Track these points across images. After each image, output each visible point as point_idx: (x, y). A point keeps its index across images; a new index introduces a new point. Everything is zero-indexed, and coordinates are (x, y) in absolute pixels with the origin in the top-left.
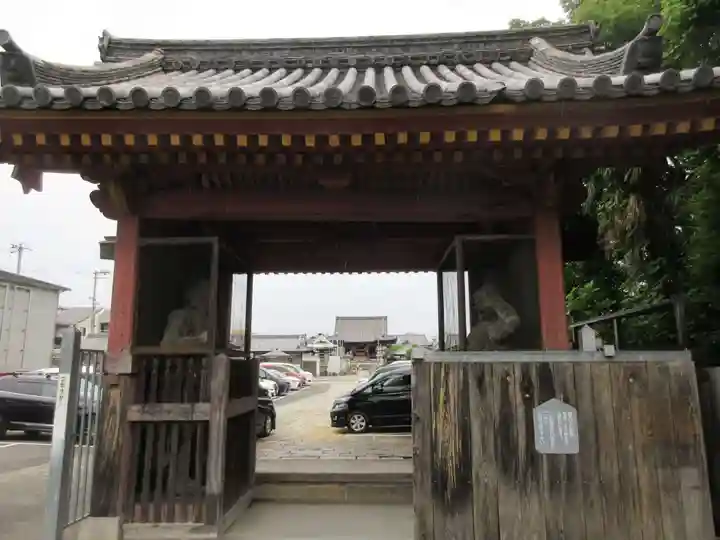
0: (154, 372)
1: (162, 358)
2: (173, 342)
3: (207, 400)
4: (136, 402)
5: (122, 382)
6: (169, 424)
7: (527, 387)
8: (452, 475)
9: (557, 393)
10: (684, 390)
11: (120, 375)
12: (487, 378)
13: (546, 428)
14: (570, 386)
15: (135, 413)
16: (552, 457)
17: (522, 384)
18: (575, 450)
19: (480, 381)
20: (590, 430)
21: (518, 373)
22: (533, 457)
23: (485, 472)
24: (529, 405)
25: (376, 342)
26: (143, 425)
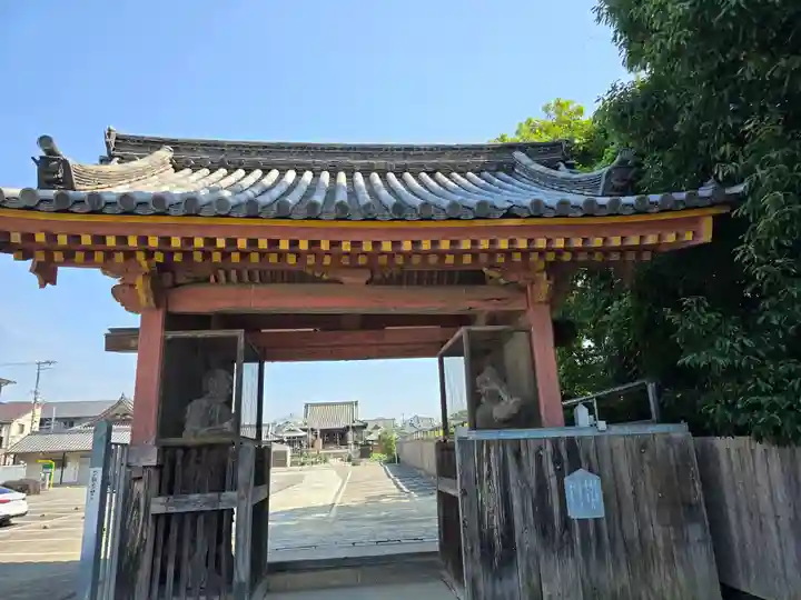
0: (179, 463)
1: (186, 449)
2: (195, 432)
3: (234, 487)
4: (160, 494)
5: (146, 475)
6: (196, 514)
7: (557, 460)
8: (498, 543)
9: (583, 464)
10: (685, 456)
11: (144, 467)
12: (524, 454)
13: (576, 496)
14: (593, 457)
15: (159, 506)
16: (583, 522)
17: (553, 457)
18: (601, 514)
19: (518, 455)
20: (612, 497)
21: (549, 448)
22: (567, 523)
23: (526, 538)
24: (560, 475)
25: (348, 427)
26: (168, 516)
